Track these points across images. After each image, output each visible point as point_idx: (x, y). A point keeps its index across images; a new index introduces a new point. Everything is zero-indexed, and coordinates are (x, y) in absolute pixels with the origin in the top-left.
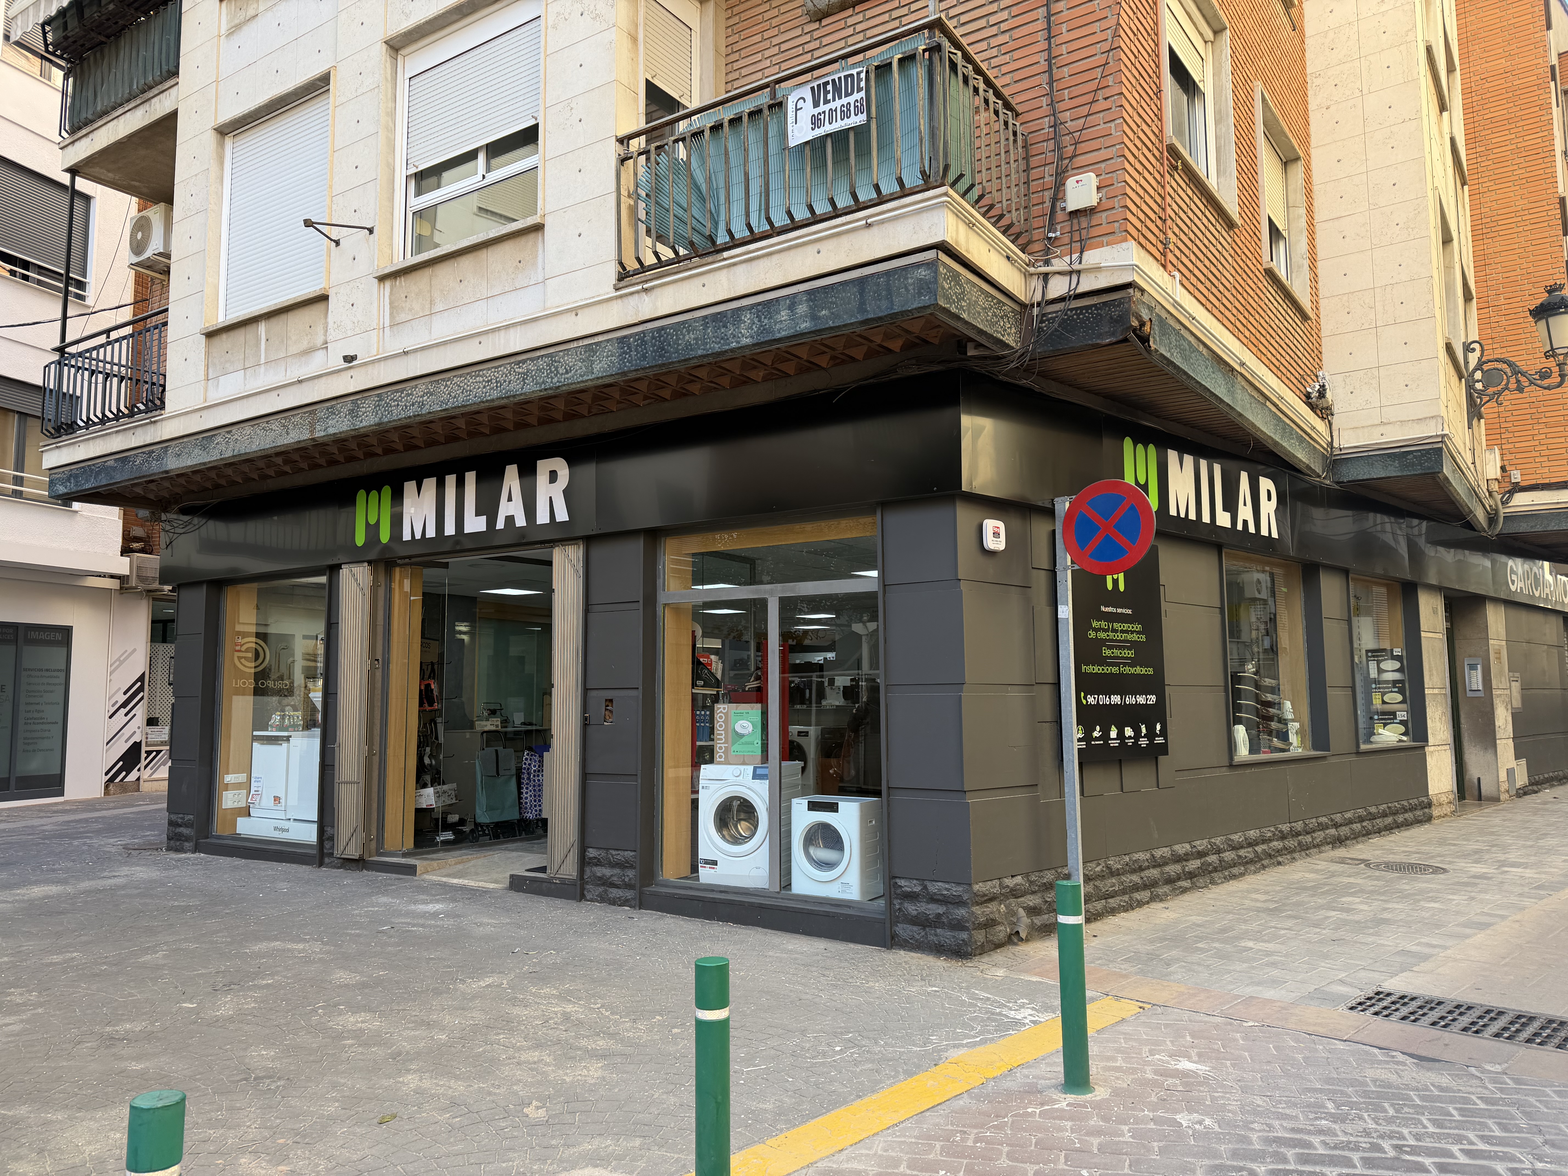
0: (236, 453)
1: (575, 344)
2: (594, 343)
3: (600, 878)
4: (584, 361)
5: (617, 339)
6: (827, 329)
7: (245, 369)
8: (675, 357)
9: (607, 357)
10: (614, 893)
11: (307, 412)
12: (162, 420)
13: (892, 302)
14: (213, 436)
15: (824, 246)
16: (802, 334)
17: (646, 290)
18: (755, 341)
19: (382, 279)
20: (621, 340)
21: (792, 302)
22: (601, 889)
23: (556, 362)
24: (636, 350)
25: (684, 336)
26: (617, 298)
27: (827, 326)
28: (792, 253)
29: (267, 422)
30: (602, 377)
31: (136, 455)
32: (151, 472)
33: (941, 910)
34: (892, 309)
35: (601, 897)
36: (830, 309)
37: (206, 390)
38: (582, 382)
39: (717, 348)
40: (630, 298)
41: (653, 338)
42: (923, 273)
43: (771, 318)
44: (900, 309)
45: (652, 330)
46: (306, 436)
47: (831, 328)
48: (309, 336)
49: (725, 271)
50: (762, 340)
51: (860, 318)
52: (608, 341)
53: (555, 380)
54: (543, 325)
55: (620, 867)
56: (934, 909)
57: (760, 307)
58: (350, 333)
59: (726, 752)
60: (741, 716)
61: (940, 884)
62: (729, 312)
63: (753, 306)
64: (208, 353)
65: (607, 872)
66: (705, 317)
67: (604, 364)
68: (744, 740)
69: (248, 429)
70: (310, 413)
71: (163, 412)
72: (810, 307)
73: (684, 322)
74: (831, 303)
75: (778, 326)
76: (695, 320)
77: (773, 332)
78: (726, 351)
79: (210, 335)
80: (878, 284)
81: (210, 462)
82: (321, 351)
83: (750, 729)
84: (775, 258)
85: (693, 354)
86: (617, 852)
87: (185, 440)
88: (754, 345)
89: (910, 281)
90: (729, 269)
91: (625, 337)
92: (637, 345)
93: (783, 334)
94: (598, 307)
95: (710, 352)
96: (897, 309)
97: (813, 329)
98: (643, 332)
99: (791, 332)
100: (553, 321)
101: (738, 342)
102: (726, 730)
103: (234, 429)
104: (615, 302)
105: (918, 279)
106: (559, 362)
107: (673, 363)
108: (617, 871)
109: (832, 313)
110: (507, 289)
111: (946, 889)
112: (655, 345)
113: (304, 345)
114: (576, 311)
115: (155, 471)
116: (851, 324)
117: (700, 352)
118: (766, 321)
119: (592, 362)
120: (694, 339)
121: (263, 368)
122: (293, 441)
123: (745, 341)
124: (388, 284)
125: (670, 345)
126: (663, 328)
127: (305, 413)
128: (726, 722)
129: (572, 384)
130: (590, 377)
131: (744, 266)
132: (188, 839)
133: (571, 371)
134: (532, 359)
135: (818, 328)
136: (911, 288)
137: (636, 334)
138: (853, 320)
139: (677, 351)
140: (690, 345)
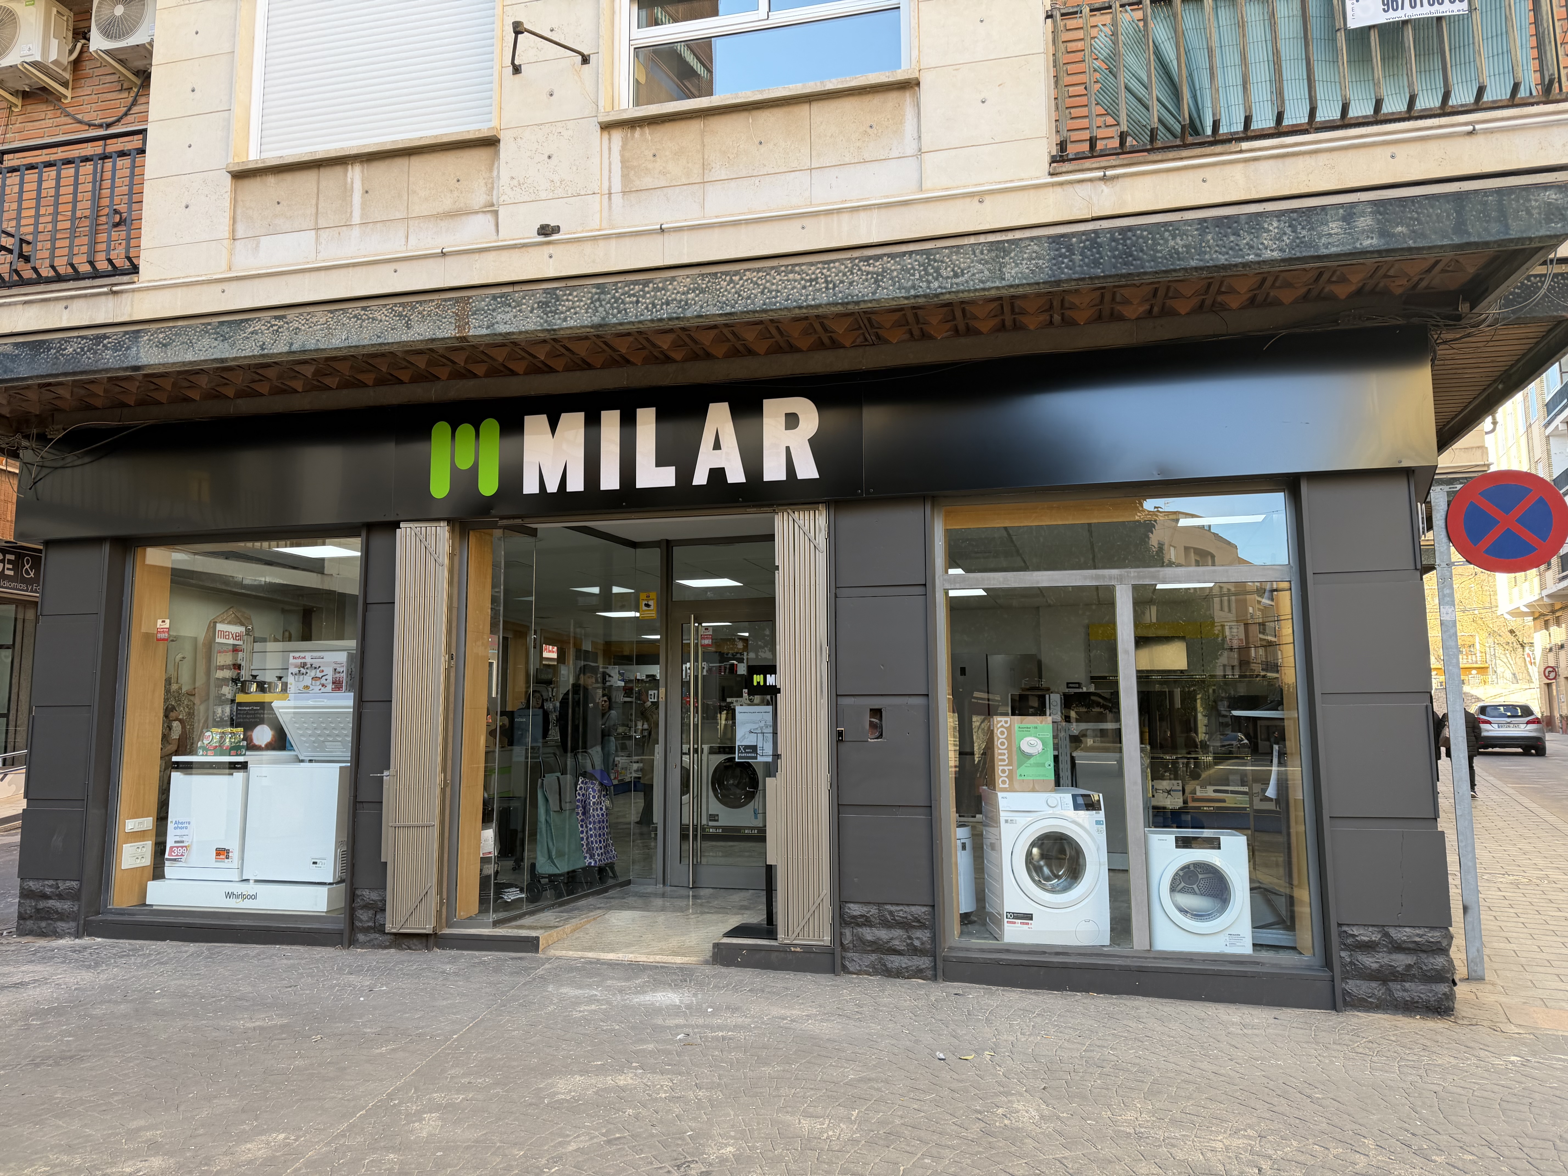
0: (295, 348)
1: (972, 240)
2: (1007, 241)
3: (872, 943)
4: (987, 262)
5: (1049, 237)
6: (1402, 249)
7: (317, 229)
8: (1149, 267)
9: (1030, 259)
10: (895, 961)
11: (450, 299)
12: (133, 290)
13: (1507, 226)
14: (242, 321)
15: (1402, 151)
16: (1364, 253)
17: (1104, 178)
18: (1286, 255)
19: (607, 127)
20: (1055, 240)
21: (1349, 213)
22: (873, 957)
23: (935, 261)
24: (1082, 254)
25: (1167, 241)
26: (1053, 185)
27: (1405, 246)
28: (1351, 153)
29: (364, 308)
30: (1018, 286)
31: (67, 340)
32: (101, 367)
33: (1409, 960)
34: (1507, 234)
35: (874, 968)
36: (1408, 226)
37: (231, 253)
38: (984, 289)
39: (1222, 260)
40: (1078, 187)
41: (1113, 239)
42: (1554, 196)
43: (1312, 229)
44: (1518, 235)
45: (1111, 231)
46: (448, 331)
47: (1410, 249)
48: (456, 194)
49: (1240, 166)
50: (1298, 255)
51: (1457, 240)
52: (1032, 239)
53: (936, 284)
54: (921, 211)
55: (902, 928)
56: (1401, 960)
57: (1295, 215)
58: (543, 195)
59: (1011, 776)
60: (1027, 731)
61: (1407, 930)
62: (1243, 217)
63: (1283, 213)
64: (235, 202)
65: (883, 934)
66: (1205, 220)
67: (1024, 268)
68: (1032, 761)
69: (321, 315)
70: (457, 300)
71: (136, 279)
72: (1379, 222)
73: (1165, 224)
74: (1411, 219)
75: (1324, 240)
76: (1186, 222)
77: (1317, 247)
78: (1236, 265)
79: (240, 175)
80: (1485, 204)
81: (235, 359)
82: (480, 217)
83: (1040, 747)
84: (1323, 158)
85: (1183, 264)
86: (899, 908)
87: (180, 323)
88: (1283, 260)
89: (1533, 203)
90: (1247, 164)
91: (1063, 236)
92: (1085, 247)
93: (1333, 250)
94: (1020, 194)
95: (1211, 263)
96: (1513, 234)
97: (1383, 248)
98: (1095, 231)
99: (1348, 248)
100: (941, 207)
101: (1257, 255)
102: (1009, 748)
103: (291, 314)
104: (1051, 189)
105: (1545, 203)
106: (942, 262)
107: (1145, 273)
108: (898, 933)
109: (1414, 231)
110: (847, 160)
111: (1418, 935)
112: (1117, 249)
113: (447, 203)
114: (980, 196)
115: (110, 365)
116: (1442, 246)
117: (1193, 263)
118: (1304, 232)
119: (1002, 265)
120: (1183, 246)
121: (356, 232)
122: (418, 338)
123: (1268, 255)
124: (617, 136)
125: (1142, 251)
126: (1130, 228)
127: (445, 300)
128: (1009, 738)
129: (963, 291)
130: (997, 284)
131: (1271, 162)
132: (62, 916)
133: (963, 274)
134: (891, 256)
135: (1391, 247)
136: (1535, 212)
137: (1084, 233)
138: (1446, 242)
139: (1154, 259)
140: (1177, 253)
